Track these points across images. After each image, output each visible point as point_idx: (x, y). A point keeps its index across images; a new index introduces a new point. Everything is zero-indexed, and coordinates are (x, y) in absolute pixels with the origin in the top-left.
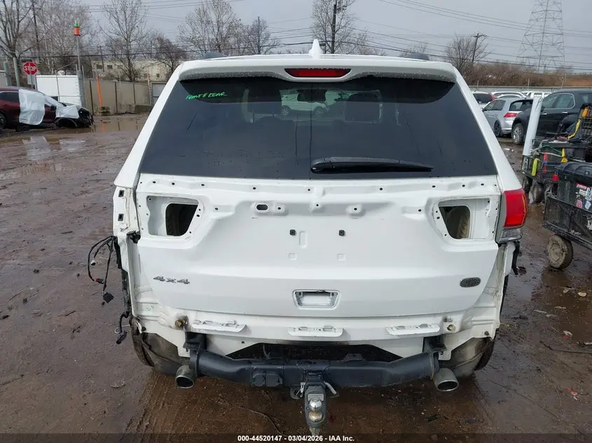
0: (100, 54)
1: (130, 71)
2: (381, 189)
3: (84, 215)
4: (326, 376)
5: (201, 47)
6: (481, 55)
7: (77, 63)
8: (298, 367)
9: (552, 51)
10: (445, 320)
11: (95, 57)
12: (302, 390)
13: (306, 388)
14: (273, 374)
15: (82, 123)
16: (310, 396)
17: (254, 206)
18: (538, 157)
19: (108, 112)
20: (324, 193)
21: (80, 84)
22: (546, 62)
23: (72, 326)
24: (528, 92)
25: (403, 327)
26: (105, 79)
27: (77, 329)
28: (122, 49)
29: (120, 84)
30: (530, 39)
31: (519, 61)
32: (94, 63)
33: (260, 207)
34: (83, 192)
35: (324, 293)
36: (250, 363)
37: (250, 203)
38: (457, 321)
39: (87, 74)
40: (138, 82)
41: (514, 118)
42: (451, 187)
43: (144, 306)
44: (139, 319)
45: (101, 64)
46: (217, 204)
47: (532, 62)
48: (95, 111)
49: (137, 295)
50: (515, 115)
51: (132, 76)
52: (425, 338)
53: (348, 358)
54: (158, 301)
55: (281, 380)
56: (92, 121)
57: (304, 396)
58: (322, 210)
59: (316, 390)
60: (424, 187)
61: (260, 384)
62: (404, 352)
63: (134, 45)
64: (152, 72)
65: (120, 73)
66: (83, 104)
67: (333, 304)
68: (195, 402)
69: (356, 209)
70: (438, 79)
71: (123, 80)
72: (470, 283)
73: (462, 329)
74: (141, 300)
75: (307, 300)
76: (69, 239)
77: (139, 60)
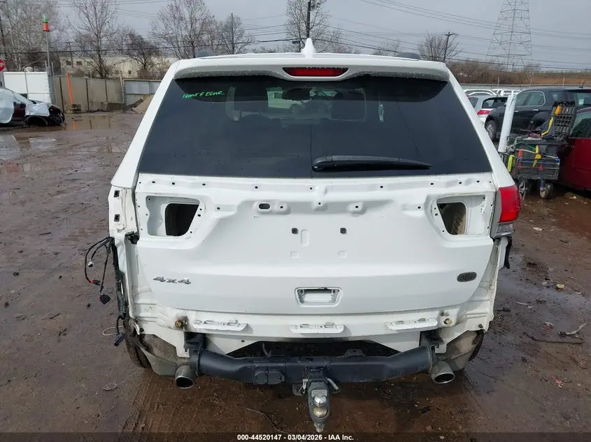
0: (68, 50)
1: (100, 67)
2: (382, 187)
3: (62, 216)
4: (327, 372)
5: (175, 44)
6: (453, 53)
7: (47, 59)
8: (300, 363)
9: (521, 50)
10: (442, 314)
11: (64, 53)
12: (304, 387)
13: (308, 384)
14: (275, 372)
15: (53, 120)
16: (313, 393)
17: (256, 205)
18: (513, 153)
19: (79, 110)
20: (326, 191)
21: (49, 81)
22: (514, 61)
23: (58, 329)
24: (498, 90)
25: (402, 322)
26: (74, 75)
27: (63, 333)
28: (93, 45)
29: (91, 81)
30: (499, 37)
31: (489, 59)
32: (62, 60)
33: (262, 206)
34: (59, 192)
35: (325, 290)
36: (251, 361)
37: (252, 202)
38: (453, 314)
39: (56, 70)
40: (109, 79)
41: (486, 116)
42: (449, 184)
43: (143, 307)
44: (137, 320)
45: (70, 60)
46: (219, 203)
47: (501, 60)
48: (65, 109)
49: (135, 296)
50: (488, 112)
51: (103, 73)
52: (421, 332)
53: (349, 353)
54: (156, 302)
55: (283, 377)
56: (64, 119)
57: (306, 393)
58: (324, 208)
59: (319, 386)
60: (423, 184)
61: (262, 382)
62: (402, 346)
63: (104, 40)
64: (124, 68)
65: (90, 69)
66: (53, 101)
67: (334, 301)
68: (190, 402)
69: (357, 207)
70: (432, 78)
71: (93, 77)
72: (466, 277)
73: (458, 323)
74: (139, 302)
75: (308, 297)
76: (48, 240)
77: (110, 56)
